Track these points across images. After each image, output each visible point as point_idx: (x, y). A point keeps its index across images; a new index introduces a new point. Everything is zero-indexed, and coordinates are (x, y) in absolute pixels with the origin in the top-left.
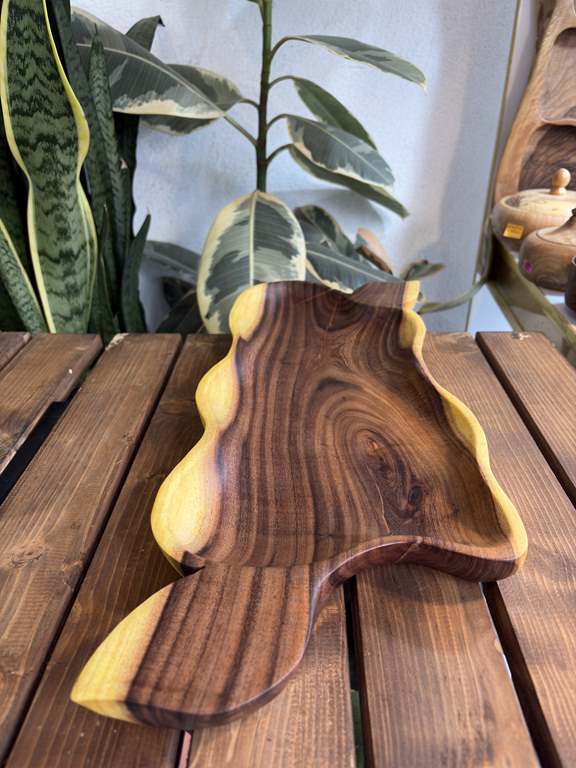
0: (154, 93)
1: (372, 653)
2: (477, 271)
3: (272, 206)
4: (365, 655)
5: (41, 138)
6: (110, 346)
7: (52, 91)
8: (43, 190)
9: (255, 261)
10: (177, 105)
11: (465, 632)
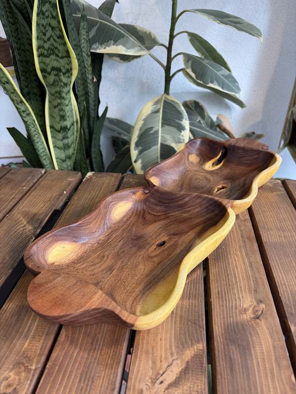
0: (112, 42)
1: (221, 377)
2: (282, 138)
3: (172, 103)
4: (217, 377)
5: (53, 69)
6: (85, 179)
7: (60, 44)
8: (53, 95)
9: (162, 133)
10: (124, 48)
11: (274, 368)
